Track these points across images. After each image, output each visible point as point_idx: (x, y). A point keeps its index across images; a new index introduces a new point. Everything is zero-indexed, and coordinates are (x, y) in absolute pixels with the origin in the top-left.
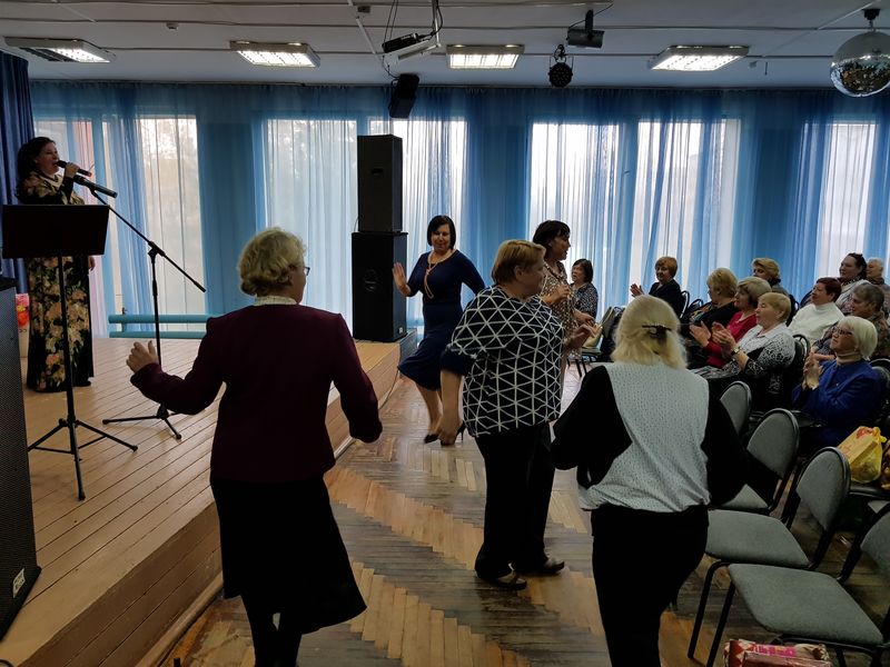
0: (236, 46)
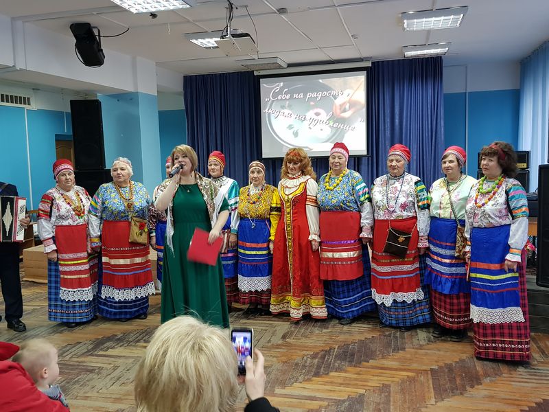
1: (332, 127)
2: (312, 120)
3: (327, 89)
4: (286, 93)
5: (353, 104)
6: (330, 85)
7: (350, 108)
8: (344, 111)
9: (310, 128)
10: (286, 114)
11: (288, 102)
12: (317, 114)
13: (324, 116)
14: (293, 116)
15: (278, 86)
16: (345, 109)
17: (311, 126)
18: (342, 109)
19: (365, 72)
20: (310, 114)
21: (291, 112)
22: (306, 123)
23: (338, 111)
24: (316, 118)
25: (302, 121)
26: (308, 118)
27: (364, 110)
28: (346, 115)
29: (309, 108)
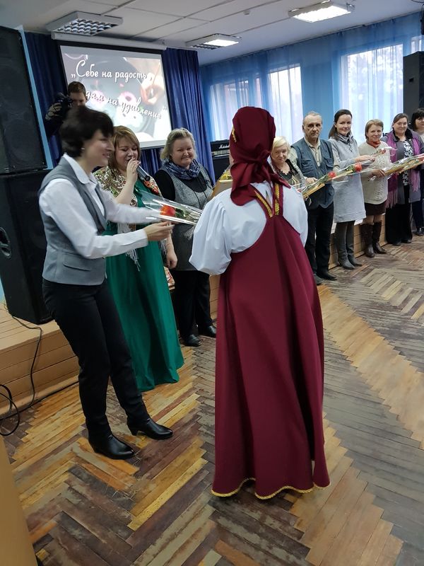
0: (291, 14)
1: (143, 115)
2: (125, 106)
3: (132, 70)
4: (94, 69)
5: (156, 89)
6: (134, 66)
7: (155, 93)
8: (150, 97)
9: (124, 115)
10: (98, 96)
11: (97, 82)
12: (128, 99)
13: (134, 102)
14: (106, 101)
15: (83, 58)
16: (151, 94)
17: (125, 113)
18: (149, 94)
19: (160, 56)
20: (122, 99)
21: (101, 94)
22: (120, 109)
23: (146, 96)
24: (128, 103)
25: (116, 106)
26: (120, 103)
27: (165, 97)
28: (153, 101)
29: (120, 91)
